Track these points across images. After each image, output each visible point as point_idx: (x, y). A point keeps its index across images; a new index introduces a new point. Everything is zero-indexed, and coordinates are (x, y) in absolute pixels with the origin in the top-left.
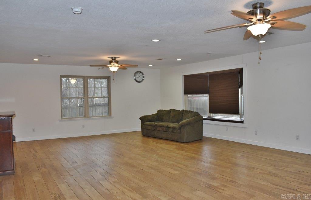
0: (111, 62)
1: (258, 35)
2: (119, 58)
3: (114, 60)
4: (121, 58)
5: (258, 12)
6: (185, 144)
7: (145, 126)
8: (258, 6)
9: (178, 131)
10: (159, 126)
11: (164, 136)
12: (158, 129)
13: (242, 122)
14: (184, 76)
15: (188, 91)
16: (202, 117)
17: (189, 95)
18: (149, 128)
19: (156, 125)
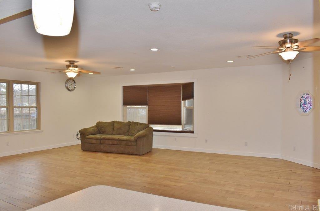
0: (68, 67)
1: (288, 60)
2: (78, 62)
3: (72, 64)
4: (81, 62)
5: (288, 41)
6: (143, 157)
7: (88, 139)
8: (288, 36)
9: (135, 144)
10: (108, 139)
11: (114, 149)
12: (106, 142)
13: (192, 132)
14: (124, 86)
15: (127, 102)
16: (152, 128)
17: (127, 107)
18: (94, 141)
19: (104, 139)
